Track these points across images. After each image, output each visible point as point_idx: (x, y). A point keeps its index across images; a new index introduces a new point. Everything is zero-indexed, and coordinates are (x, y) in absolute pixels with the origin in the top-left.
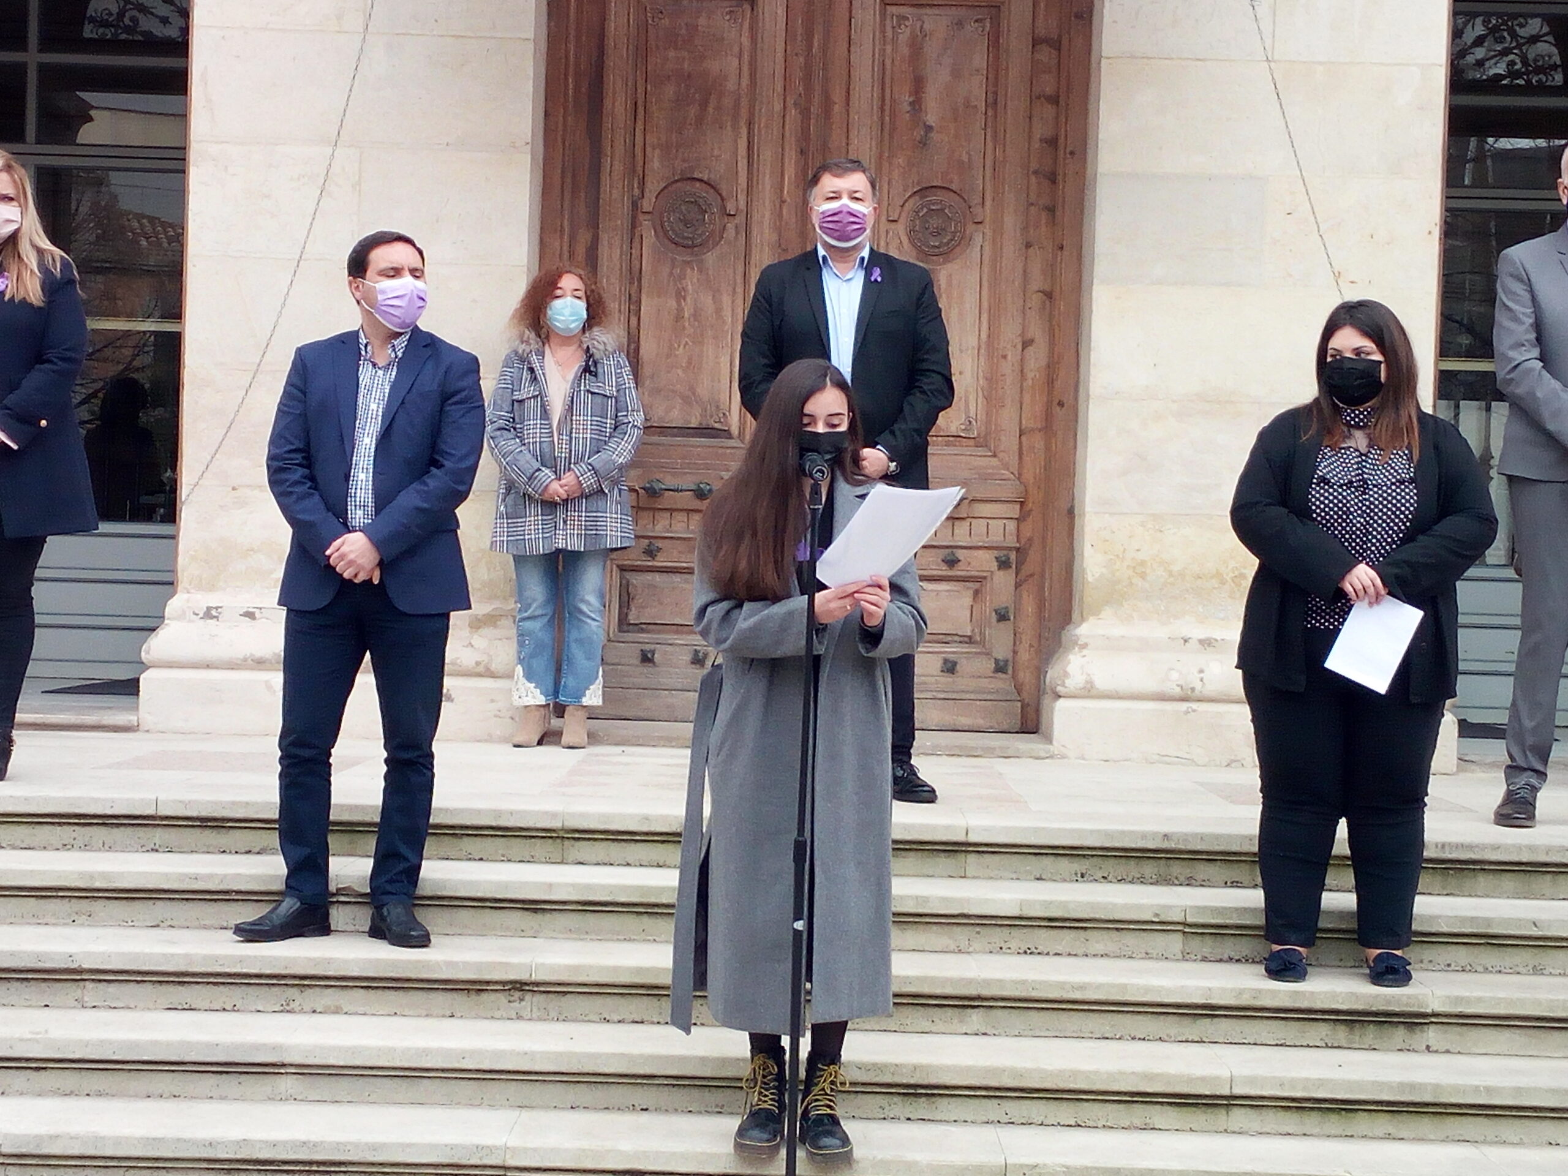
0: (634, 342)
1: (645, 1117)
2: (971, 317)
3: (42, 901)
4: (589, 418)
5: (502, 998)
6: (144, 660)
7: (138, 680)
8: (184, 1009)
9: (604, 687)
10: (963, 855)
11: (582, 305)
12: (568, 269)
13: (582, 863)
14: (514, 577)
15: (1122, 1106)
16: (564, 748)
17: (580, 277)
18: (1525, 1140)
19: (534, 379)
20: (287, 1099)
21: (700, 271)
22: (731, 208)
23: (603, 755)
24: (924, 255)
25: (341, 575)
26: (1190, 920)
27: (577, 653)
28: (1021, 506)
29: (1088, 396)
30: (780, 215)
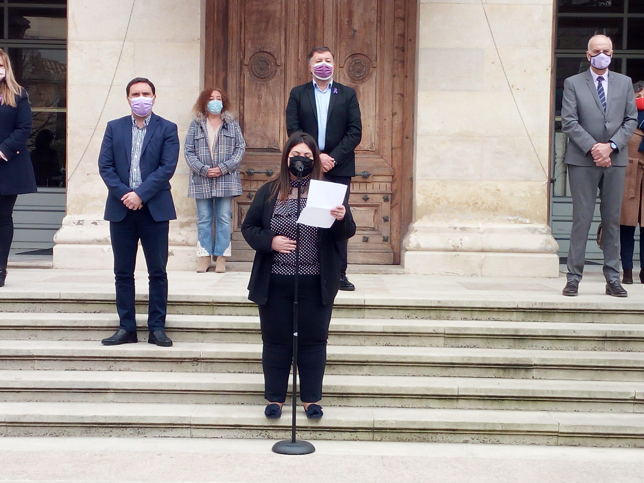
0: (242, 116)
1: (243, 406)
2: (372, 105)
3: (18, 331)
4: (225, 146)
5: (190, 364)
6: (55, 241)
7: (52, 249)
8: (72, 370)
9: (232, 249)
10: (363, 310)
11: (220, 102)
12: (214, 89)
13: (220, 315)
14: (196, 207)
15: (418, 400)
16: (217, 272)
17: (219, 91)
18: (567, 410)
19: (203, 131)
20: (110, 402)
21: (267, 87)
22: (279, 63)
23: (231, 275)
24: (353, 80)
25: (128, 208)
26: (446, 332)
27: (221, 236)
28: (392, 177)
29: (417, 134)
30: (298, 66)
